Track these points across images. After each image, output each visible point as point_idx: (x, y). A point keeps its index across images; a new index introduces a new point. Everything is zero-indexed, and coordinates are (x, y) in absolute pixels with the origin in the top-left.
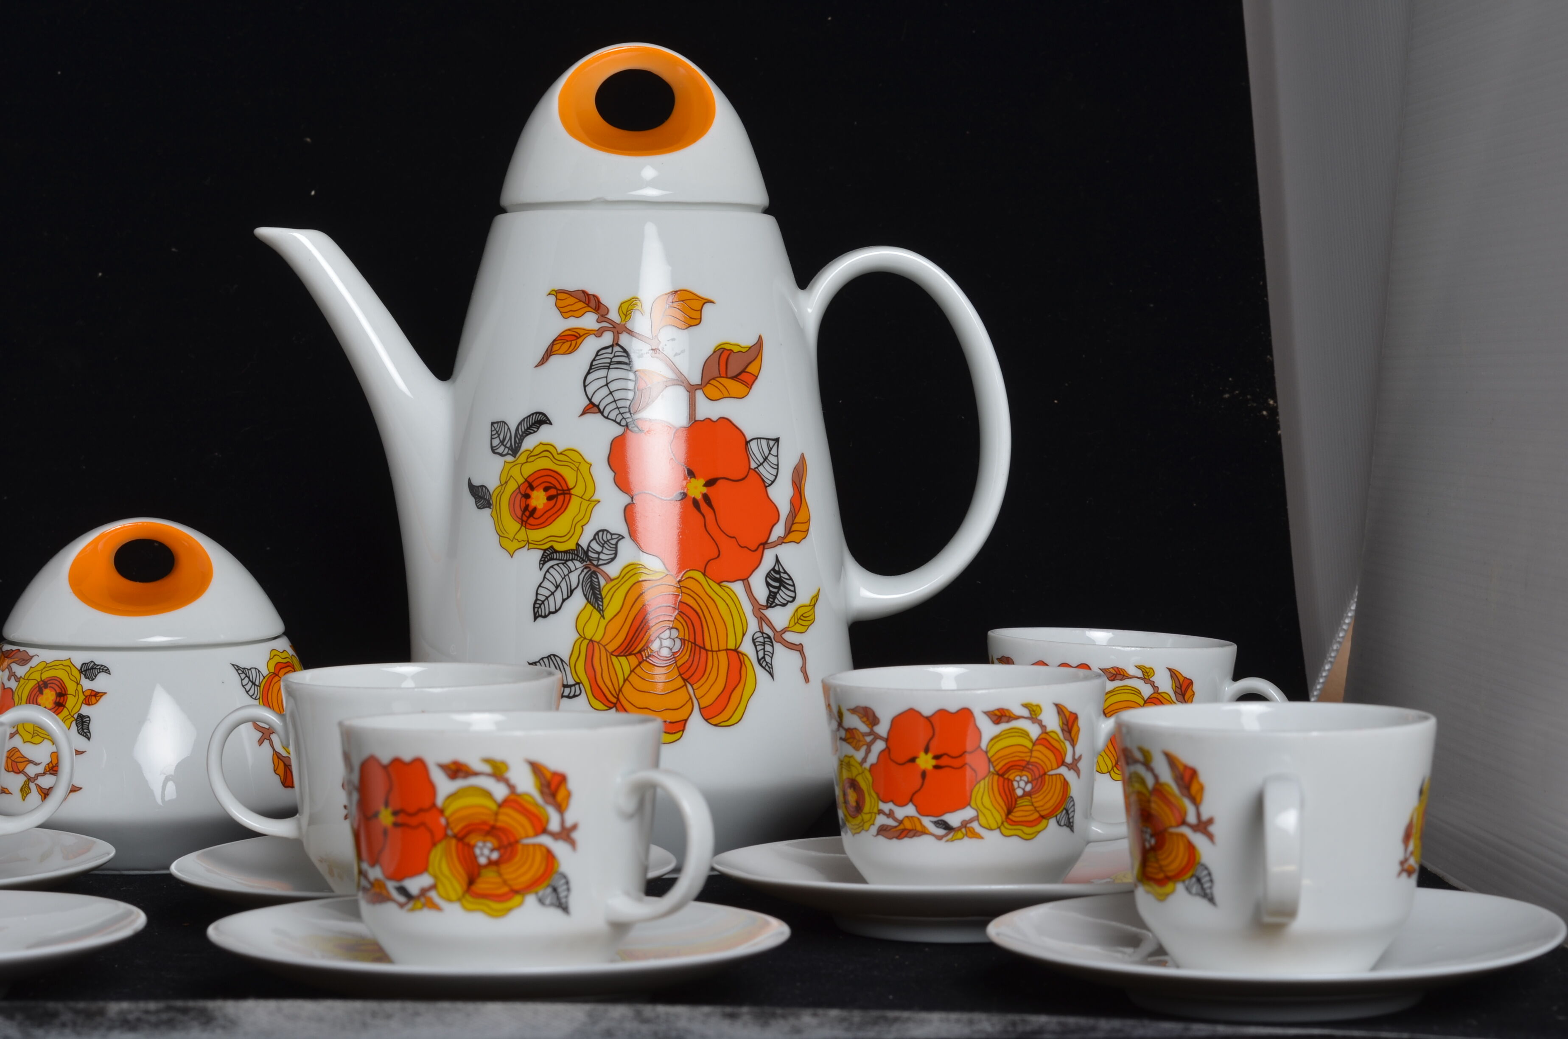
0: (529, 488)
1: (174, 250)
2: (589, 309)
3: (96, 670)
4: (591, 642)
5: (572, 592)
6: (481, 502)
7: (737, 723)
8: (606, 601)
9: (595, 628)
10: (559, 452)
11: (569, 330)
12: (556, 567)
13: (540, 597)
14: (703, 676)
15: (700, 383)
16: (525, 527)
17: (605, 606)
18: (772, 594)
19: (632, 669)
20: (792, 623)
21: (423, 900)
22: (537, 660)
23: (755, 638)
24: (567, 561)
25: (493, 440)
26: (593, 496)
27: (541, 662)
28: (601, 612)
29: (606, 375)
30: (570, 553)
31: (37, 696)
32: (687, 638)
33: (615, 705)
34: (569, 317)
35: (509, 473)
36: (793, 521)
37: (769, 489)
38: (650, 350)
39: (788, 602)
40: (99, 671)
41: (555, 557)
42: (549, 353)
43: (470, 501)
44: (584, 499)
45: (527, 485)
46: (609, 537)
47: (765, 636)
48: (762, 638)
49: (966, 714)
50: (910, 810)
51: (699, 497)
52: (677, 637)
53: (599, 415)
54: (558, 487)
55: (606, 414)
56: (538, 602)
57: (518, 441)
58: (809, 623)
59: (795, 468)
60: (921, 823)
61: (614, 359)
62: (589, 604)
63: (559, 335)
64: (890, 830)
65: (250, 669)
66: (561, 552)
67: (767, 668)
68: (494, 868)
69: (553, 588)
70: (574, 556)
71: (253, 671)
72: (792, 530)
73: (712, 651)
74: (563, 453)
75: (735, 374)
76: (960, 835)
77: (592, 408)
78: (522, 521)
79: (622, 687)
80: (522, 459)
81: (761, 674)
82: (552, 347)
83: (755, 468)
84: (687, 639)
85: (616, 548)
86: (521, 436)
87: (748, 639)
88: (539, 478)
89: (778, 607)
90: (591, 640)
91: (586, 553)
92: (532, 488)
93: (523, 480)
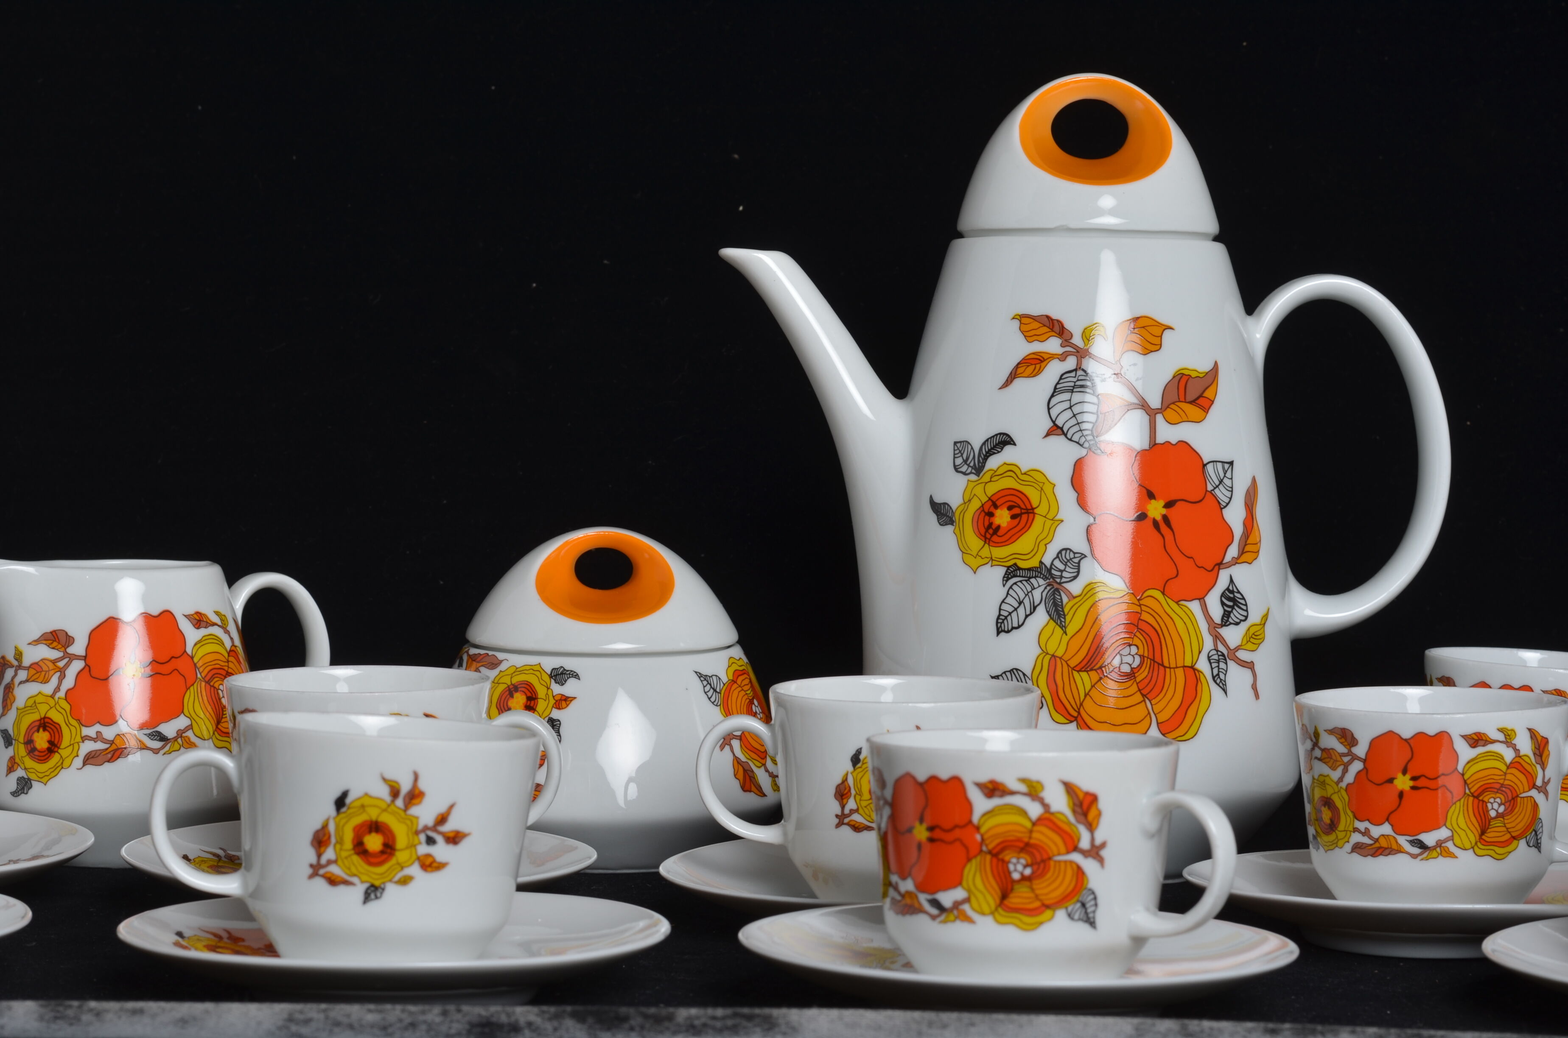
0: (992, 507)
1: (606, 262)
2: (1053, 334)
3: (566, 675)
4: (1053, 658)
5: (1035, 608)
6: (944, 519)
7: (1192, 738)
8: (1068, 618)
9: (1057, 644)
10: (1023, 472)
11: (1033, 353)
12: (1019, 584)
13: (1003, 613)
14: (1161, 692)
15: (1160, 408)
16: (989, 545)
17: (1067, 623)
18: (1226, 613)
19: (1093, 684)
20: (1245, 642)
21: (955, 912)
22: (1000, 674)
23: (1210, 655)
24: (1030, 578)
25: (956, 459)
26: (1056, 515)
27: (1004, 675)
28: (1064, 628)
29: (1069, 399)
30: (1033, 570)
31: (508, 699)
32: (1146, 654)
33: (1076, 719)
34: (1033, 342)
35: (973, 491)
36: (1246, 542)
37: (1224, 511)
38: (1112, 374)
39: (1241, 621)
40: (568, 676)
41: (1018, 574)
42: (1013, 376)
43: (931, 517)
44: (1048, 519)
45: (990, 503)
46: (1072, 555)
47: (1219, 653)
48: (1217, 656)
49: (1442, 738)
50: (1386, 829)
51: (1158, 518)
52: (1136, 654)
53: (1063, 437)
54: (1023, 506)
55: (1069, 436)
56: (1001, 617)
57: (981, 461)
58: (1260, 641)
59: (1248, 490)
60: (1397, 842)
61: (1078, 383)
62: (1051, 621)
63: (1023, 359)
64: (1365, 848)
65: (712, 676)
66: (1025, 569)
67: (1221, 685)
68: (1028, 883)
69: (1016, 605)
70: (1037, 573)
71: (714, 678)
72: (1245, 551)
73: (1170, 668)
74: (1028, 473)
75: (1192, 400)
76: (1434, 854)
77: (1056, 430)
78: (986, 538)
79: (1083, 702)
80: (986, 478)
81: (1216, 690)
82: (1016, 370)
83: (1212, 490)
84: (1147, 656)
85: (1079, 566)
86: (985, 456)
87: (1203, 656)
88: (1003, 497)
89: (1232, 626)
90: (1053, 656)
91: (1049, 571)
92: (996, 507)
93: (987, 499)
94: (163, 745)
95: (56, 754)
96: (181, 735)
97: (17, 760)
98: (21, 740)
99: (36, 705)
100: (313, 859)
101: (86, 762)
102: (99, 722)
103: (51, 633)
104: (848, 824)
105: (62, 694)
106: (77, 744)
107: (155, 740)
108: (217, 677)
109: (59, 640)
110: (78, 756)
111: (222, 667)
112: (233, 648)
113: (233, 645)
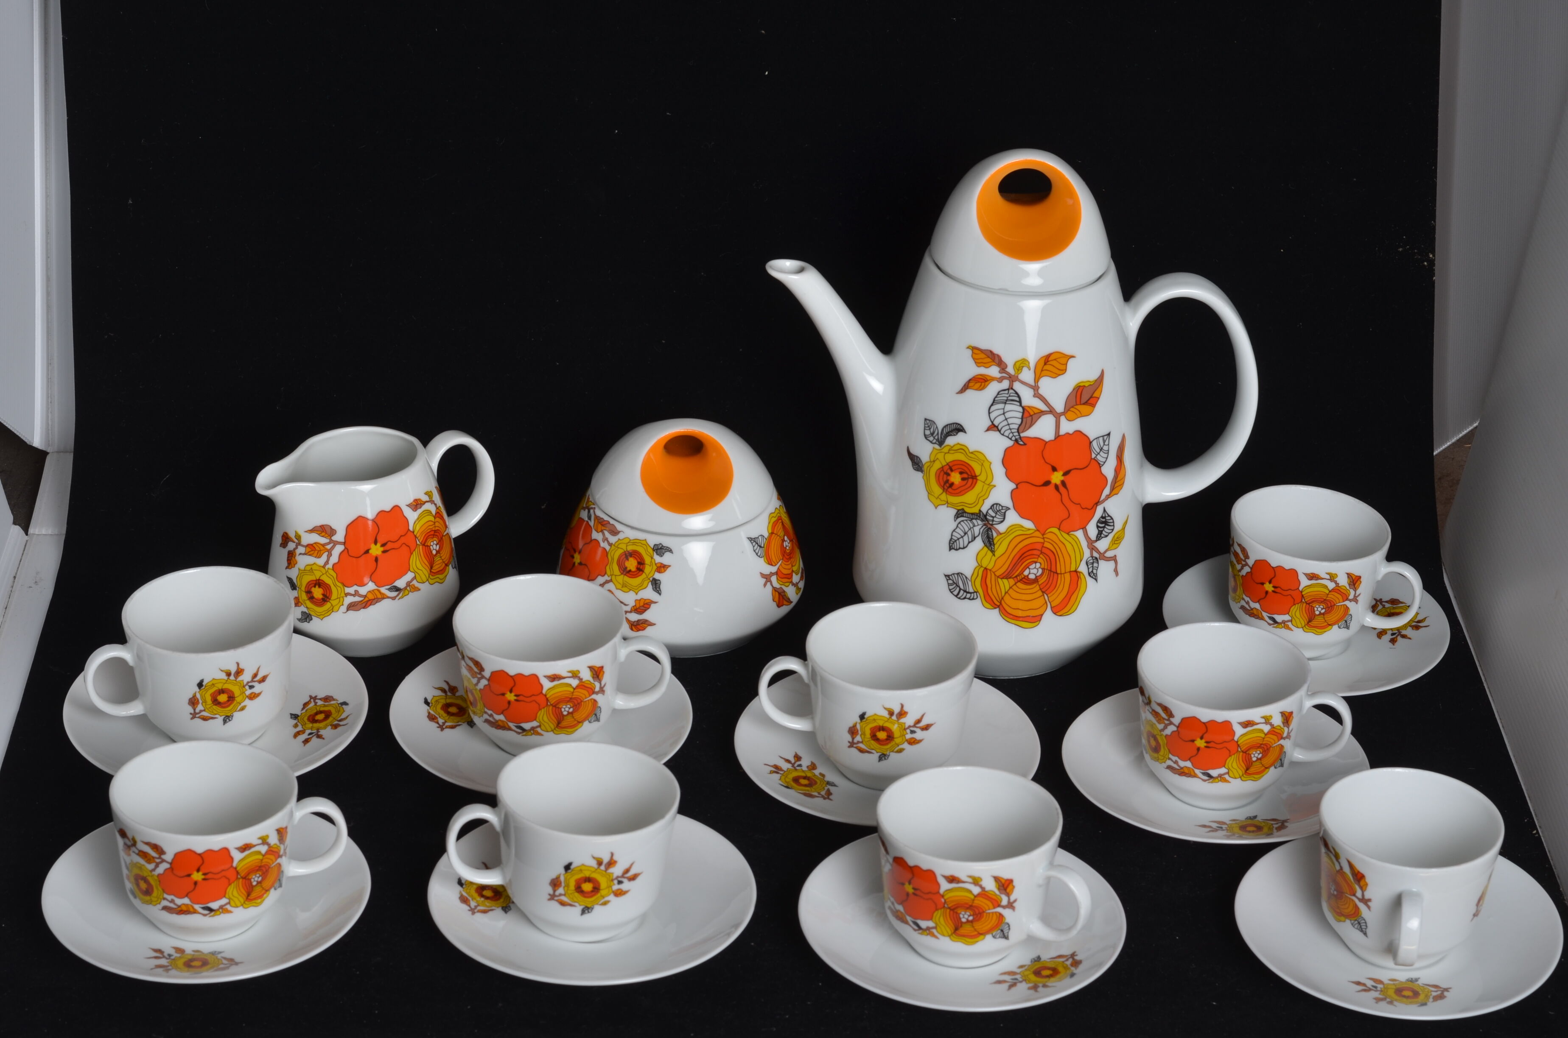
0: (949, 469)
2: (994, 364)
3: (664, 550)
4: (985, 569)
5: (975, 538)
6: (916, 466)
7: (1074, 612)
8: (996, 546)
9: (989, 561)
10: (970, 451)
11: (981, 375)
12: (965, 522)
13: (954, 537)
14: (1054, 589)
15: (1063, 411)
16: (946, 493)
17: (995, 549)
18: (1100, 531)
19: (1010, 586)
20: (1111, 545)
21: (928, 931)
22: (950, 574)
23: (1087, 561)
24: (972, 519)
25: (926, 430)
26: (991, 482)
28: (993, 552)
29: (1003, 408)
30: (974, 514)
32: (1046, 567)
33: (998, 607)
34: (980, 367)
35: (937, 455)
36: (1116, 481)
37: (1102, 467)
38: (1032, 392)
41: (965, 515)
42: (965, 388)
43: (909, 461)
44: (986, 483)
45: (948, 467)
46: (1001, 508)
47: (1094, 558)
48: (1092, 559)
50: (1188, 763)
51: (1058, 482)
52: (1040, 568)
53: (998, 432)
54: (969, 473)
55: (1002, 432)
56: (952, 540)
57: (943, 437)
58: (1121, 540)
59: (1119, 445)
60: (1194, 772)
61: (1010, 398)
62: (985, 547)
63: (972, 377)
64: (1174, 769)
65: (758, 536)
66: (969, 513)
67: (1094, 577)
68: (970, 923)
69: (963, 534)
70: (977, 516)
71: (760, 537)
72: (1114, 487)
73: (1061, 574)
74: (973, 453)
75: (1085, 401)
76: (1217, 780)
77: (993, 427)
78: (944, 488)
79: (1004, 597)
80: (946, 450)
81: (1090, 581)
82: (968, 384)
83: (1095, 457)
85: (1005, 515)
86: (945, 434)
87: (1084, 562)
88: (957, 465)
89: (1103, 539)
91: (985, 516)
92: (952, 470)
93: (945, 464)
94: (399, 592)
95: (328, 603)
96: (409, 585)
97: (301, 600)
98: (303, 588)
99: (312, 570)
100: (551, 892)
101: (349, 608)
102: (356, 585)
103: (320, 526)
104: (856, 748)
105: (330, 566)
106: (342, 597)
108: (429, 538)
109: (325, 530)
110: (343, 605)
111: (431, 529)
112: (439, 510)
113: (438, 507)
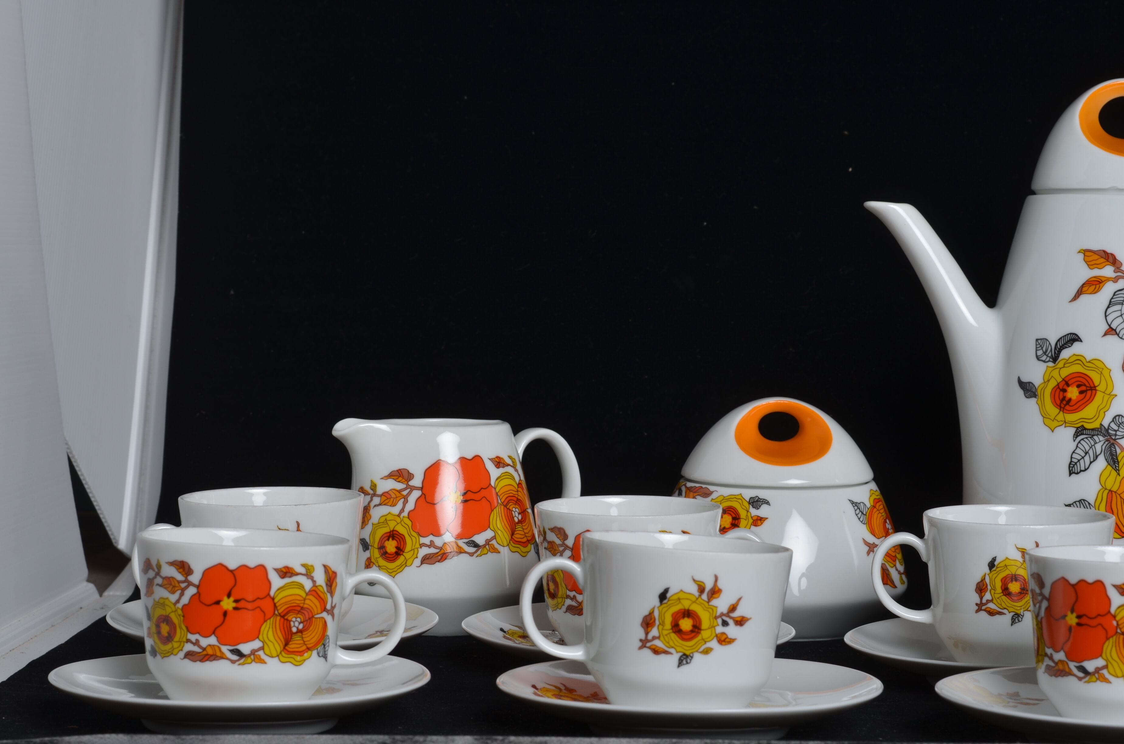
0: (1065, 385)
1: (755, 207)
2: (1109, 263)
3: (760, 502)
4: (1110, 492)
5: (1097, 457)
6: (1029, 393)
8: (1121, 464)
9: (1113, 482)
10: (1088, 361)
11: (1094, 277)
12: (1085, 440)
13: (1073, 460)
16: (1063, 412)
17: (1120, 467)
21: (1097, 675)
22: (1071, 503)
24: (1093, 435)
25: (1037, 351)
26: (1112, 391)
27: (1074, 504)
28: (1118, 471)
29: (1120, 309)
30: (1095, 430)
34: (1094, 269)
35: (1051, 374)
40: (762, 503)
41: (1085, 433)
42: (1079, 293)
43: (1021, 392)
44: (1106, 394)
45: (1064, 383)
46: (1123, 420)
53: (1116, 336)
54: (1087, 385)
55: (1121, 335)
56: (1072, 463)
57: (1057, 353)
62: (1109, 466)
63: (1086, 281)
65: (860, 503)
66: (1089, 429)
69: (1083, 454)
70: (1098, 432)
74: (1091, 362)
77: (1111, 331)
78: (1060, 407)
80: (1061, 365)
82: (1082, 289)
86: (1059, 349)
88: (1073, 378)
90: (1110, 490)
91: (1107, 431)
92: (1068, 385)
93: (1061, 380)
94: (476, 550)
95: (402, 556)
96: (489, 543)
97: (373, 560)
98: (376, 545)
99: (386, 522)
100: (642, 636)
101: (423, 561)
102: (432, 534)
103: (397, 471)
104: (985, 610)
105: (405, 514)
106: (416, 549)
107: (471, 546)
108: (511, 502)
109: (403, 476)
110: (417, 558)
111: (514, 495)
112: (520, 482)
113: (520, 480)
